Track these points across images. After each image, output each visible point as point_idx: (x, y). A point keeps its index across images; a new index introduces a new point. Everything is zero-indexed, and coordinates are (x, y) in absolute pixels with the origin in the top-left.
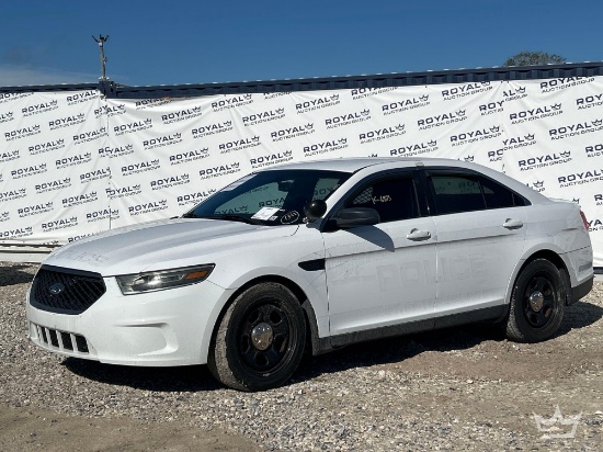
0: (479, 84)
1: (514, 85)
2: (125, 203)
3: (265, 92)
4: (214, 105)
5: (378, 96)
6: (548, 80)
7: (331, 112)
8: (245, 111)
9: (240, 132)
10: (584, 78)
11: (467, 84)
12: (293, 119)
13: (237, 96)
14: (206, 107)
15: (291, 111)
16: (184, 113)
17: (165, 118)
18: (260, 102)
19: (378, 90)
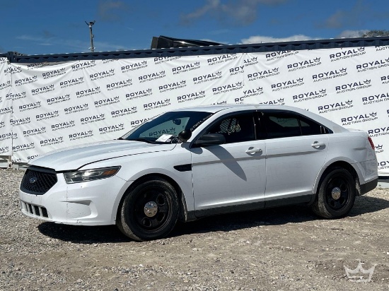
0: (229, 55)
1: (250, 56)
2: (21, 129)
3: (103, 59)
4: (73, 67)
5: (169, 62)
6: (270, 53)
7: (142, 72)
8: (91, 71)
9: (88, 84)
10: (292, 52)
11: (222, 55)
12: (120, 76)
13: (86, 61)
14: (68, 68)
15: (118, 71)
16: (55, 72)
17: (44, 75)
18: (100, 65)
19: (170, 58)
